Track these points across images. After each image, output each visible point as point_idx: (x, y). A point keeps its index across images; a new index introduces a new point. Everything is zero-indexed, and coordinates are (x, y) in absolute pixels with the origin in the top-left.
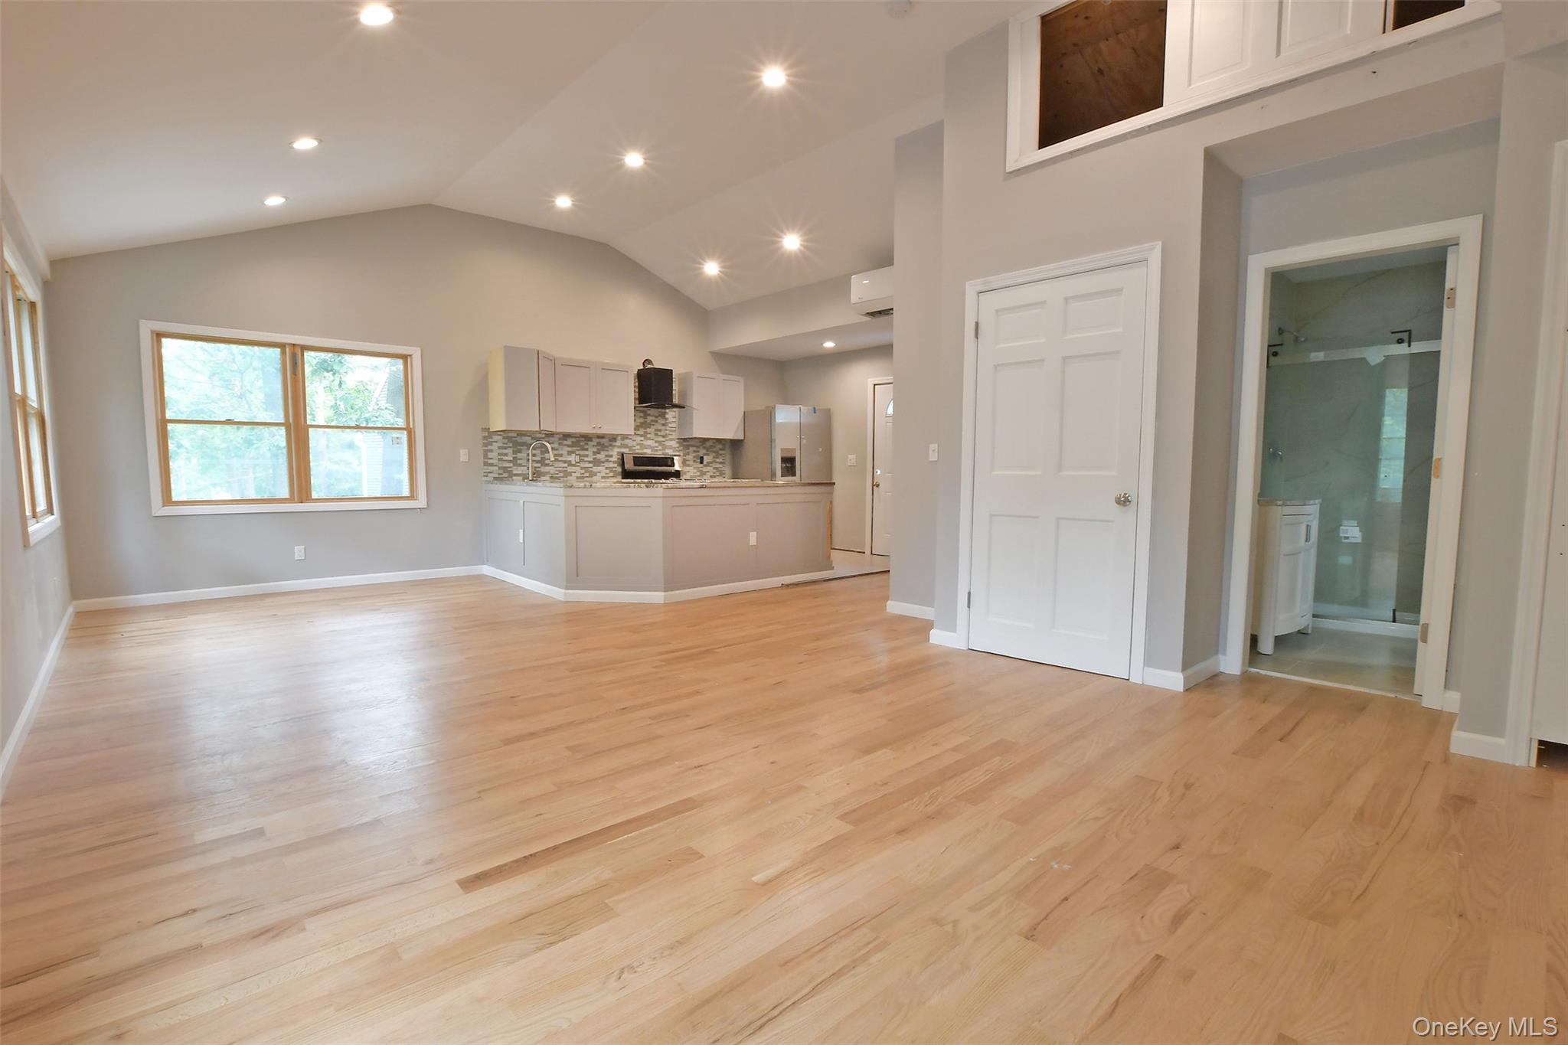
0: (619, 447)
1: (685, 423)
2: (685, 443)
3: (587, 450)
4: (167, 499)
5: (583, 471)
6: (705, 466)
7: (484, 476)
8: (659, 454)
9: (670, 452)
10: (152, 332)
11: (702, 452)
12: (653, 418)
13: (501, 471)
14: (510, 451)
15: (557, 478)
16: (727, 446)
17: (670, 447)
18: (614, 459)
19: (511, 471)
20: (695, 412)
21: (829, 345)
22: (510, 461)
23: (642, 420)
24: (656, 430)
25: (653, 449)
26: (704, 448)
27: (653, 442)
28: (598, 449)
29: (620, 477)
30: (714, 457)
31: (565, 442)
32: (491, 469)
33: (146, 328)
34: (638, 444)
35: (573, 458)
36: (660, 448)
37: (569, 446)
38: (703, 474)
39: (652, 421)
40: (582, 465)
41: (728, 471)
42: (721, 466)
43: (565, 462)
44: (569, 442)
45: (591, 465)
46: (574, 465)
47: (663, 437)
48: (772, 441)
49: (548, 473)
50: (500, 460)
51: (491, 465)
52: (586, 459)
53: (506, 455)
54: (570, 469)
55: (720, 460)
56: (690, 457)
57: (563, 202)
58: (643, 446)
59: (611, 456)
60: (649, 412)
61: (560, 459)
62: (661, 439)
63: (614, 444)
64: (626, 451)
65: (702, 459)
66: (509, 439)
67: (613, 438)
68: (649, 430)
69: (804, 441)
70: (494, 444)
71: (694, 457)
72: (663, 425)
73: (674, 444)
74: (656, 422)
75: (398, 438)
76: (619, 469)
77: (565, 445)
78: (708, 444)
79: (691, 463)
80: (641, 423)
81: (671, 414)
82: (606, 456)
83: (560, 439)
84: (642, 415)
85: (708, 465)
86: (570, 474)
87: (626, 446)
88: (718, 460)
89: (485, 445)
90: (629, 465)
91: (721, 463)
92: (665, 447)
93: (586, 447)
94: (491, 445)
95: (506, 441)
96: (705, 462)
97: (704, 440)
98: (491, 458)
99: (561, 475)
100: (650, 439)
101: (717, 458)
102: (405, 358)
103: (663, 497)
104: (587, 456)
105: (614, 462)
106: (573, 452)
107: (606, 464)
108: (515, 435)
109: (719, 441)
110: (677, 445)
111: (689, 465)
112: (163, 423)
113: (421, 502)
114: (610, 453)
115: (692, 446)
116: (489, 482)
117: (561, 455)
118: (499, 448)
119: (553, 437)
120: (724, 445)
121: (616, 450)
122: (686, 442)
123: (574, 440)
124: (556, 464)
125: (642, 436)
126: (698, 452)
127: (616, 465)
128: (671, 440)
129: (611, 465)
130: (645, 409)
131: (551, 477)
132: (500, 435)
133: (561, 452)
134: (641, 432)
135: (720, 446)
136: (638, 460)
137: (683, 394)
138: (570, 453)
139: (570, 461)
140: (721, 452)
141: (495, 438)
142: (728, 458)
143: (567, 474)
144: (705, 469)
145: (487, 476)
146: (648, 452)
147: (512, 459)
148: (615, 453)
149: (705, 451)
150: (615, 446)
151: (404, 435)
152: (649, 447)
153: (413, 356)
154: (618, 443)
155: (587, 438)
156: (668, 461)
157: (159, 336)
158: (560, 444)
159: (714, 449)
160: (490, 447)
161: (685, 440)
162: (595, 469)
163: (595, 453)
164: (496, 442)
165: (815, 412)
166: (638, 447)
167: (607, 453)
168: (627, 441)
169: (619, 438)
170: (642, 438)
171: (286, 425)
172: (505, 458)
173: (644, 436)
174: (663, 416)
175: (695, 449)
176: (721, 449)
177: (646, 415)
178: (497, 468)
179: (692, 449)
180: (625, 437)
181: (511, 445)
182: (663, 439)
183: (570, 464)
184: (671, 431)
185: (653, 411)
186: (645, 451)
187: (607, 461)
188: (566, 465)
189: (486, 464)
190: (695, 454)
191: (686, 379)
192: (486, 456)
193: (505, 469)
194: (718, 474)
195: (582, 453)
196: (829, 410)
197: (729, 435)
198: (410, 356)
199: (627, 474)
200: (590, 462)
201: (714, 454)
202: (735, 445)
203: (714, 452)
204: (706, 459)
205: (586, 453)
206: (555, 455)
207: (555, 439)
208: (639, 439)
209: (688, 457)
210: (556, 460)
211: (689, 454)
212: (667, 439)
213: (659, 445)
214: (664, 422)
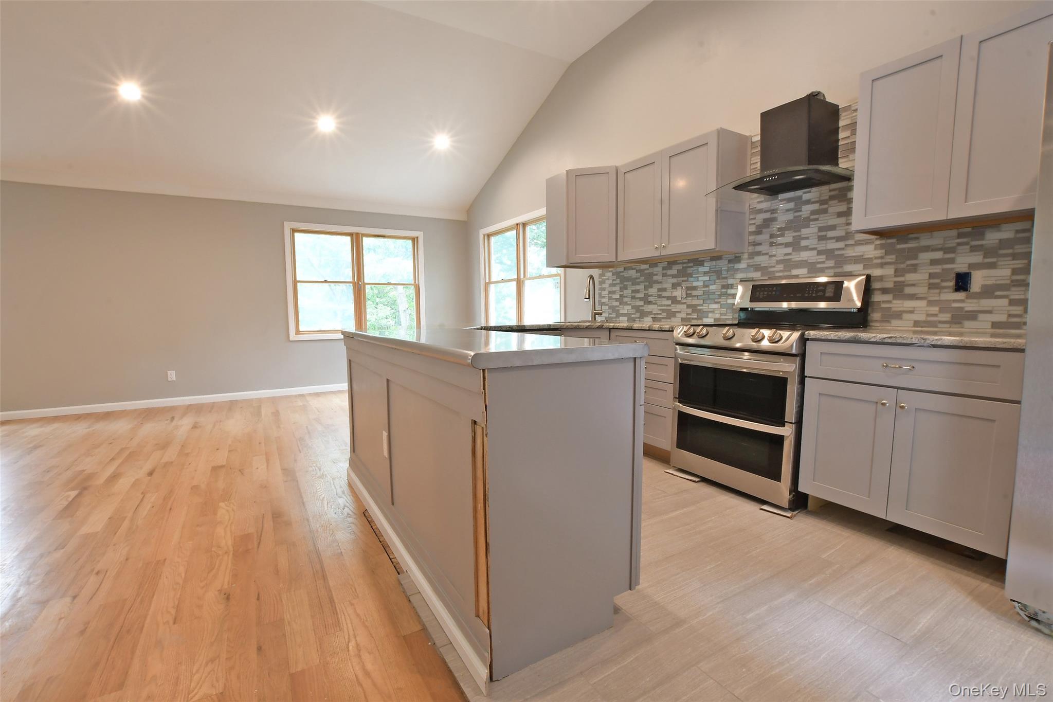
2: (899, 246)
3: (699, 279)
5: (690, 311)
6: (972, 297)
10: (484, 235)
11: (964, 261)
12: (816, 207)
13: (611, 311)
14: (617, 288)
19: (618, 310)
22: (617, 300)
24: (820, 229)
25: (811, 267)
26: (974, 249)
27: (815, 252)
28: (711, 277)
31: (670, 272)
32: (604, 307)
33: (481, 233)
34: (778, 262)
35: (679, 293)
36: (831, 263)
37: (673, 276)
38: (965, 317)
39: (811, 213)
40: (690, 301)
43: (668, 298)
44: (674, 271)
45: (701, 302)
46: (679, 302)
47: (840, 239)
49: (650, 313)
50: (609, 298)
51: (605, 304)
52: (695, 293)
53: (616, 292)
54: (674, 308)
56: (918, 276)
58: (788, 264)
60: (801, 197)
61: (664, 294)
62: (832, 245)
63: (737, 266)
65: (963, 282)
68: (805, 232)
70: (607, 282)
71: (932, 276)
73: (869, 251)
74: (825, 211)
75: (557, 283)
77: (669, 276)
79: (920, 289)
82: (723, 287)
83: (664, 268)
85: (989, 292)
86: (676, 314)
89: (601, 283)
93: (696, 275)
94: (605, 283)
95: (615, 278)
96: (972, 289)
98: (604, 297)
99: (664, 315)
100: (806, 248)
104: (698, 288)
110: (880, 253)
111: (910, 297)
112: (487, 285)
114: (732, 282)
115: (928, 244)
117: (665, 290)
118: (610, 285)
121: (740, 276)
123: (680, 267)
124: (659, 302)
125: (787, 245)
126: (951, 261)
128: (858, 241)
129: (732, 301)
132: (611, 271)
133: (665, 286)
134: (789, 237)
136: (758, 292)
138: (674, 286)
139: (676, 297)
141: (608, 275)
143: (668, 315)
144: (970, 305)
146: (802, 274)
147: (618, 297)
148: (739, 280)
149: (976, 259)
150: (738, 269)
151: (559, 280)
152: (801, 264)
154: (742, 265)
156: (830, 289)
157: (489, 236)
158: (664, 275)
160: (604, 286)
162: (706, 308)
163: (705, 284)
164: (609, 279)
167: (726, 282)
168: (759, 259)
172: (614, 296)
173: (795, 244)
175: (939, 255)
177: (800, 203)
178: (608, 307)
179: (925, 256)
181: (618, 281)
183: (674, 300)
185: (813, 193)
186: (795, 272)
187: (726, 294)
188: (669, 302)
190: (937, 269)
192: (601, 295)
204: (978, 280)
206: (659, 290)
207: (658, 269)
208: (780, 252)
209: (910, 277)
210: (660, 296)
211: (914, 269)
212: (850, 242)
213: (827, 259)
214: (842, 208)
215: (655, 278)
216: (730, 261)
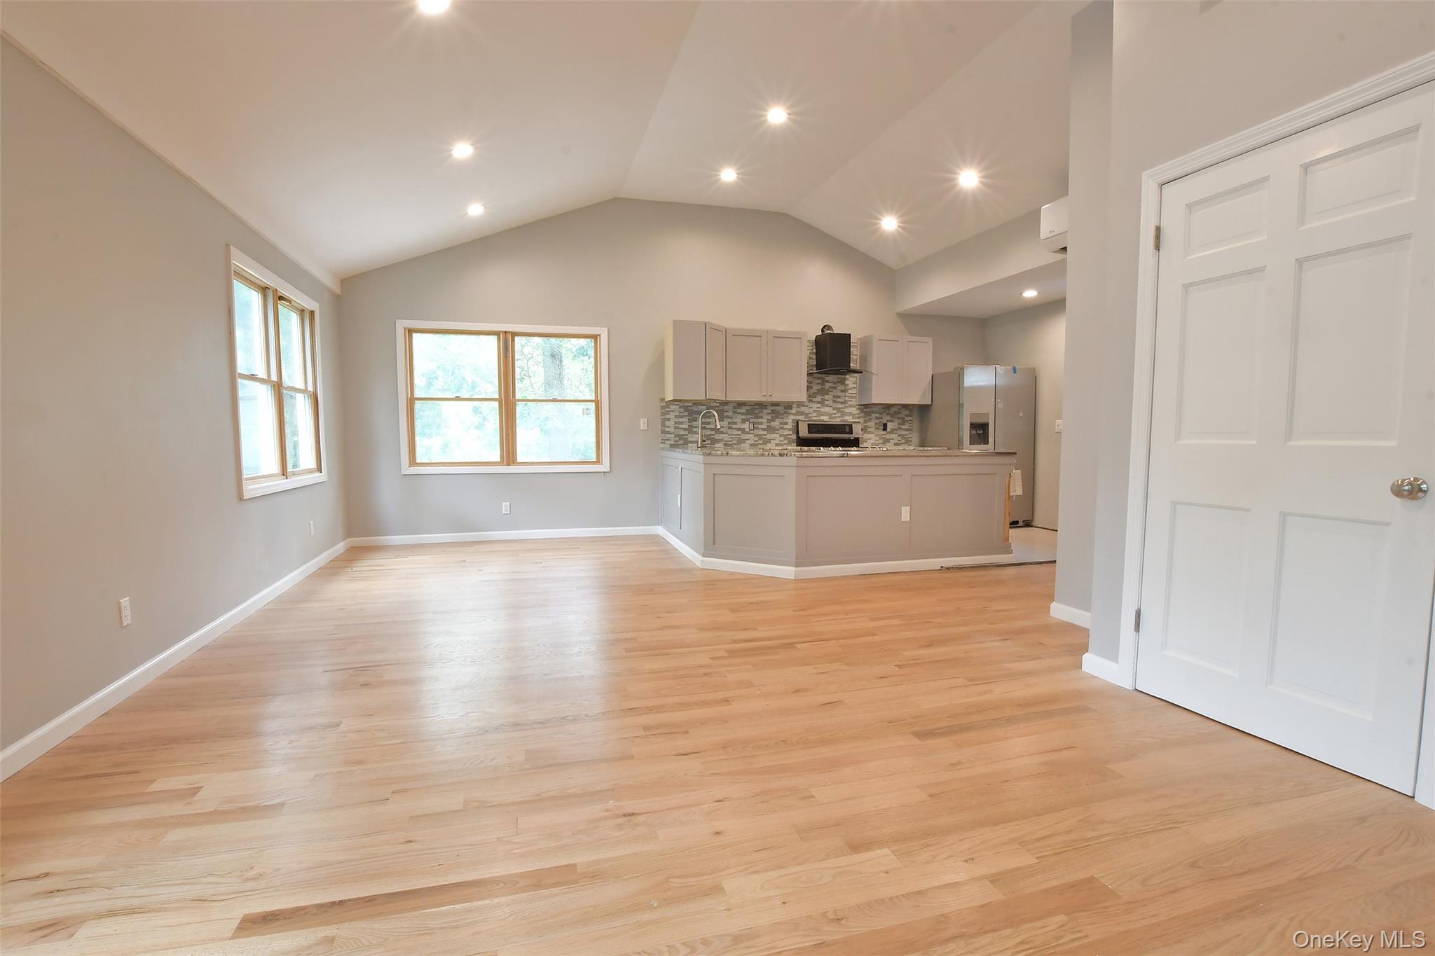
0: (794, 415)
1: (864, 389)
3: (762, 417)
4: (413, 461)
5: (757, 439)
6: (888, 433)
7: (661, 443)
8: (837, 421)
9: (849, 419)
10: (405, 329)
11: (885, 419)
12: (831, 385)
13: (677, 439)
14: (686, 419)
15: (731, 445)
16: (915, 412)
17: (850, 414)
18: (790, 426)
19: (686, 438)
20: (874, 376)
21: (1030, 294)
22: (685, 429)
23: (819, 387)
24: (834, 397)
25: (830, 416)
26: (888, 414)
27: (831, 408)
28: (772, 417)
29: (795, 444)
30: (899, 424)
31: (739, 411)
32: (668, 436)
33: (401, 325)
34: (814, 411)
35: (746, 426)
36: (839, 415)
37: (743, 414)
38: (886, 441)
39: (831, 387)
40: (756, 432)
41: (915, 437)
42: (907, 433)
43: (739, 429)
44: (743, 410)
45: (765, 433)
46: (748, 433)
47: (842, 403)
48: (960, 406)
49: (722, 440)
50: (676, 428)
51: (669, 433)
52: (760, 427)
53: (682, 423)
54: (744, 437)
55: (906, 427)
56: (872, 424)
57: (728, 175)
58: (819, 413)
59: (786, 423)
60: (826, 378)
61: (734, 426)
62: (839, 406)
63: (790, 411)
64: (802, 418)
65: (885, 427)
66: (686, 408)
67: (789, 406)
68: (826, 397)
69: (1000, 406)
70: (671, 413)
71: (876, 424)
72: (842, 391)
73: (854, 411)
74: (835, 388)
75: (587, 409)
76: (794, 437)
77: (740, 413)
78: (893, 410)
79: (872, 430)
80: (818, 390)
81: (851, 380)
82: (781, 423)
83: (734, 407)
84: (820, 381)
85: (892, 432)
86: (744, 441)
87: (802, 413)
88: (903, 427)
89: (663, 414)
90: (804, 432)
91: (906, 430)
92: (843, 414)
93: (760, 415)
94: (669, 414)
95: (682, 410)
96: (888, 430)
97: (888, 407)
98: (668, 427)
99: (735, 442)
100: (827, 406)
101: (904, 424)
102: (595, 337)
103: (796, 466)
104: (761, 423)
105: (789, 430)
106: (748, 420)
107: (781, 432)
108: (691, 404)
109: (905, 406)
110: (857, 412)
111: (870, 433)
112: (411, 400)
113: (605, 467)
114: (785, 421)
115: (873, 412)
116: (663, 449)
117: (735, 423)
118: (676, 416)
119: (727, 405)
120: (911, 411)
121: (792, 417)
122: (866, 409)
123: (748, 408)
124: (730, 432)
125: (818, 403)
126: (882, 418)
127: (791, 433)
128: (851, 406)
129: (786, 432)
130: (823, 376)
131: (724, 444)
132: (677, 404)
133: (735, 420)
134: (819, 398)
135: (907, 413)
136: (812, 428)
137: (864, 359)
138: (744, 421)
139: (744, 429)
140: (906, 418)
141: (672, 407)
142: (916, 424)
143: (741, 441)
144: (888, 437)
145: (664, 443)
146: (825, 419)
147: (687, 427)
148: (790, 420)
149: (889, 418)
150: (790, 413)
151: (592, 406)
152: (825, 414)
153: (602, 335)
154: (793, 411)
155: (761, 405)
156: (847, 428)
157: (410, 331)
158: (734, 412)
159: (900, 415)
160: (667, 416)
161: (866, 406)
162: (769, 436)
163: (769, 421)
164: (673, 411)
165: (1015, 372)
166: (815, 414)
167: (781, 420)
168: (803, 409)
169: (795, 406)
170: (819, 405)
171: (500, 400)
172: (681, 426)
173: (822, 403)
174: (842, 382)
175: (878, 415)
176: (906, 416)
177: (824, 382)
178: (673, 435)
179: (874, 415)
180: (800, 404)
181: (686, 414)
182: (842, 406)
183: (743, 431)
184: (850, 397)
185: (831, 378)
186: (822, 418)
187: (782, 428)
188: (740, 433)
189: (663, 432)
190: (877, 421)
191: (866, 343)
192: (663, 425)
193: (681, 437)
194: (903, 441)
195: (755, 420)
196: (1035, 368)
197: (914, 399)
198: (599, 335)
199: (802, 442)
200: (764, 430)
201: (900, 421)
202: (923, 410)
203: (899, 418)
204: (890, 426)
205: (760, 420)
206: (729, 423)
207: (730, 407)
208: (815, 406)
209: (869, 424)
210: (730, 428)
211: (870, 420)
212: (847, 405)
213: (838, 412)
214: (843, 388)
215: (725, 414)
216: (785, 408)
